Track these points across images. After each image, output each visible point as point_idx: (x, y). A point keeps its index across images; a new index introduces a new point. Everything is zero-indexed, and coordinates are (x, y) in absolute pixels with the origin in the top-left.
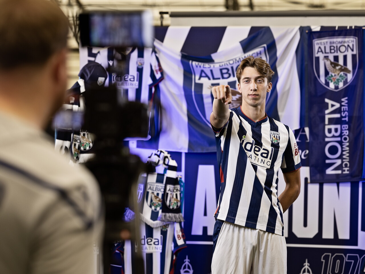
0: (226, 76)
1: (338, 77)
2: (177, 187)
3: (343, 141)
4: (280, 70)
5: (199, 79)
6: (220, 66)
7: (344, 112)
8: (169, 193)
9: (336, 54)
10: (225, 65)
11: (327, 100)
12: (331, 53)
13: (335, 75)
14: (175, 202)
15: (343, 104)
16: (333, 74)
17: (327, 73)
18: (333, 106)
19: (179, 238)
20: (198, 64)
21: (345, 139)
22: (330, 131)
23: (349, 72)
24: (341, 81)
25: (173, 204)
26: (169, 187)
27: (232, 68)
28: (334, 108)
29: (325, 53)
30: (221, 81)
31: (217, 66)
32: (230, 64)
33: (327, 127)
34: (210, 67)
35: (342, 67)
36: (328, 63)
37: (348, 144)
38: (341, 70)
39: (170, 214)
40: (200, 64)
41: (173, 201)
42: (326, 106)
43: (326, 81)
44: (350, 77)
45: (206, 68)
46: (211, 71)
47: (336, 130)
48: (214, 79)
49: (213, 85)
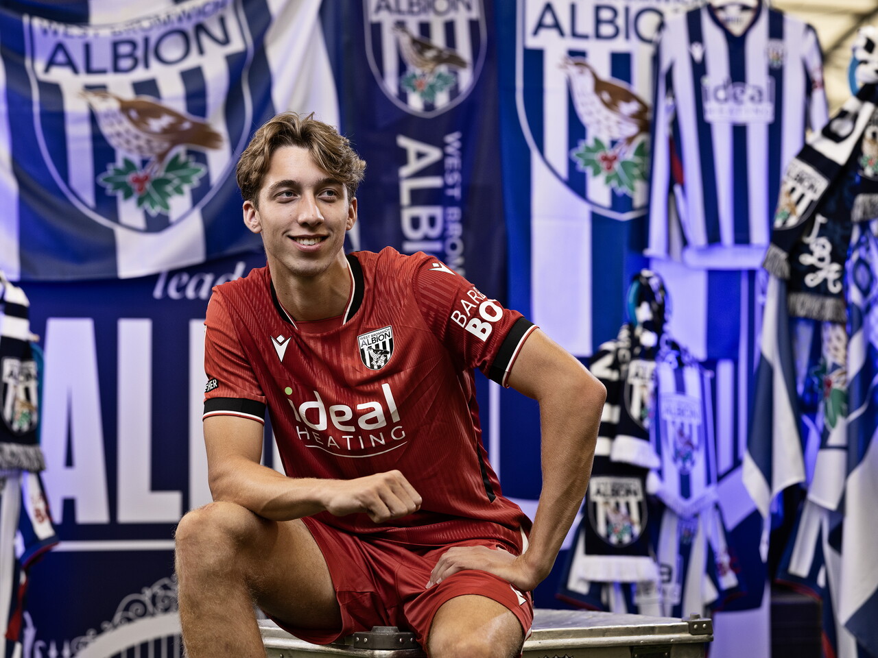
0: (125, 63)
1: (430, 79)
2: (27, 368)
3: (449, 252)
4: (275, 54)
5: (47, 70)
6: (114, 33)
7: (452, 171)
8: (11, 382)
9: (424, 18)
10: (128, 31)
11: (403, 141)
12: (411, 12)
13: (424, 75)
14: (26, 410)
15: (450, 150)
16: (418, 72)
17: (402, 67)
18: (420, 155)
19: (40, 518)
20: (50, 27)
21: (454, 247)
22: (415, 223)
23: (462, 64)
24: (441, 89)
25: (18, 416)
26: (12, 366)
27: (146, 40)
28: (424, 162)
29: (399, 11)
30: (110, 79)
31: (106, 33)
32: (144, 30)
33: (407, 215)
34: (85, 35)
35: (440, 51)
36: (405, 41)
37: (459, 261)
38: (439, 60)
39: (14, 448)
40: (55, 26)
41: (18, 408)
42: (401, 157)
43: (400, 88)
44: (466, 79)
45: (72, 37)
46: (87, 48)
47: (432, 221)
48: (89, 70)
49: (89, 88)
